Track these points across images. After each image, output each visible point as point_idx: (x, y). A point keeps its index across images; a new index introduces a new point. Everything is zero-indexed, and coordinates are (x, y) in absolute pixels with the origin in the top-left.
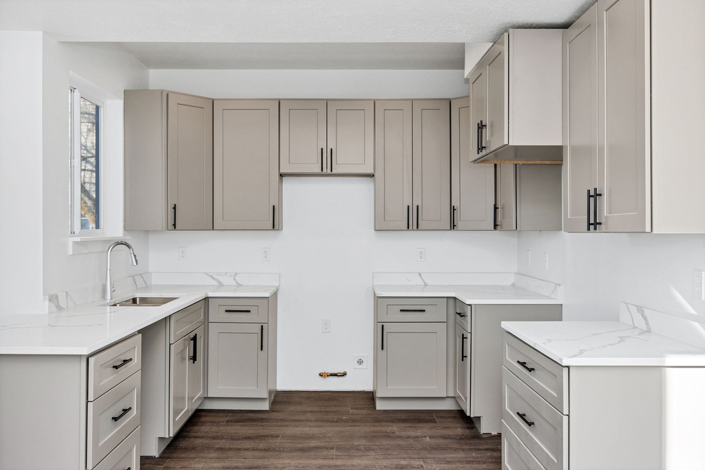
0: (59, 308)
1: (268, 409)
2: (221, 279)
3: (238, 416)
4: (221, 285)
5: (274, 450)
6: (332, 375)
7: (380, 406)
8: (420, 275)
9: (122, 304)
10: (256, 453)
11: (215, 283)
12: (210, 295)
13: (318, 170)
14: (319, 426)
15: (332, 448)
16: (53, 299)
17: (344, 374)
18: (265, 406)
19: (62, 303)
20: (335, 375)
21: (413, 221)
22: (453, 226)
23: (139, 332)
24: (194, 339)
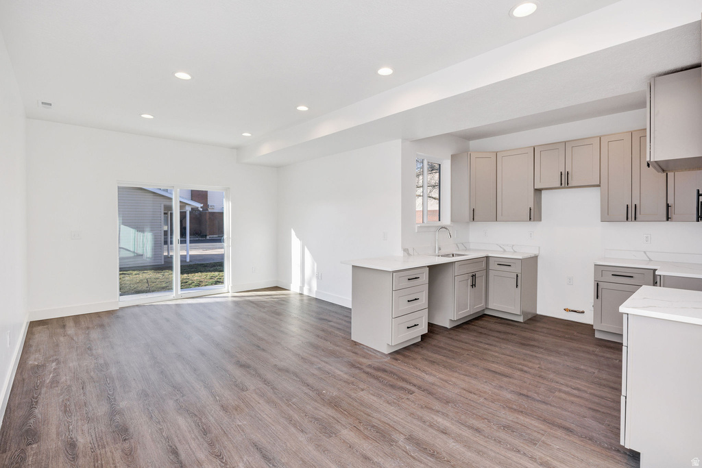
0: (409, 254)
1: (522, 321)
2: (504, 248)
3: (503, 321)
4: (505, 251)
5: (508, 340)
6: (572, 311)
7: (597, 335)
8: (645, 252)
9: (442, 256)
10: (497, 339)
11: (502, 250)
12: (490, 255)
13: (559, 185)
14: (546, 336)
15: (542, 348)
16: (406, 250)
17: (583, 312)
18: (521, 319)
19: (411, 251)
20: (575, 311)
21: (632, 214)
22: (668, 219)
23: (428, 266)
24: (474, 276)
